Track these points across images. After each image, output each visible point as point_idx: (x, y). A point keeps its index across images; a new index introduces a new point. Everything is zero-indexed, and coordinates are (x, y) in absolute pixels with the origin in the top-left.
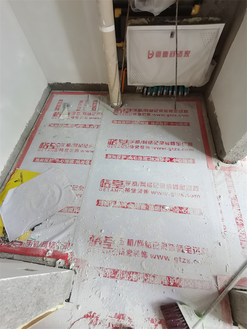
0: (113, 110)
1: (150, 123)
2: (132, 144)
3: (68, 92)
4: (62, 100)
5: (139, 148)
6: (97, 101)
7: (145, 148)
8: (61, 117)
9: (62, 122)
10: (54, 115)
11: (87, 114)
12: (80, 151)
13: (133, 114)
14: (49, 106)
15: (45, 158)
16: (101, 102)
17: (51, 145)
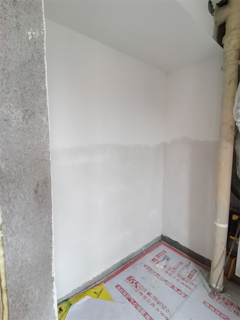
3: (173, 249)
4: (166, 252)
6: (196, 271)
8: (157, 265)
9: (155, 270)
10: (153, 260)
11: (181, 277)
12: (155, 307)
14: (153, 250)
16: (200, 274)
17: (136, 283)
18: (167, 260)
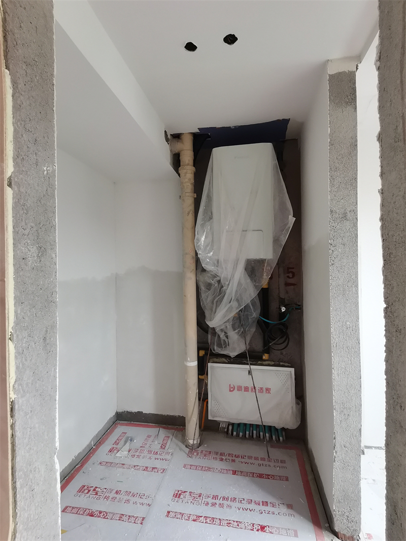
0: (187, 450)
1: (234, 473)
2: (206, 500)
3: (135, 424)
4: (126, 433)
5: (217, 506)
6: (169, 437)
7: (225, 507)
8: (118, 455)
9: (117, 461)
10: (110, 451)
11: (153, 453)
12: (131, 502)
13: (213, 458)
14: (107, 439)
15: (80, 508)
16: (174, 438)
17: (94, 490)
18: (131, 441)
